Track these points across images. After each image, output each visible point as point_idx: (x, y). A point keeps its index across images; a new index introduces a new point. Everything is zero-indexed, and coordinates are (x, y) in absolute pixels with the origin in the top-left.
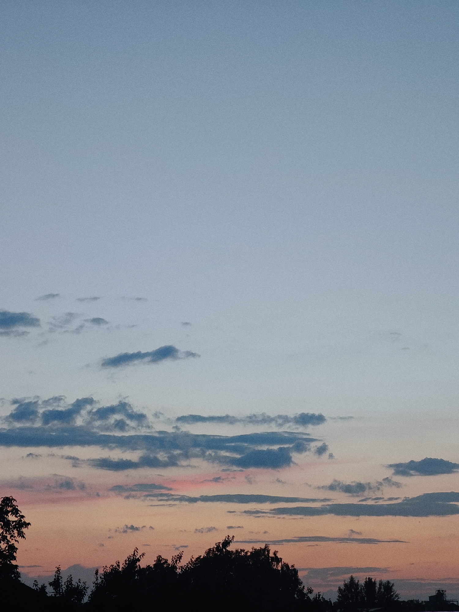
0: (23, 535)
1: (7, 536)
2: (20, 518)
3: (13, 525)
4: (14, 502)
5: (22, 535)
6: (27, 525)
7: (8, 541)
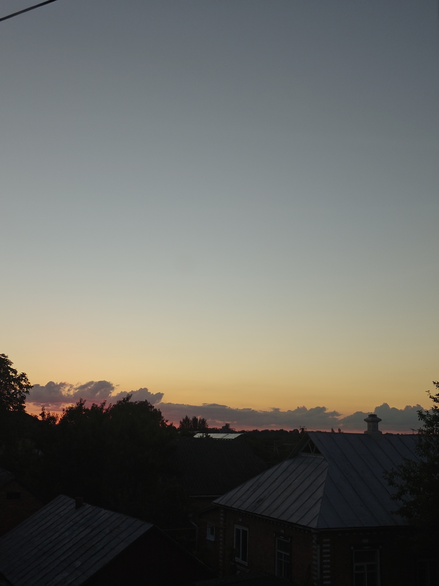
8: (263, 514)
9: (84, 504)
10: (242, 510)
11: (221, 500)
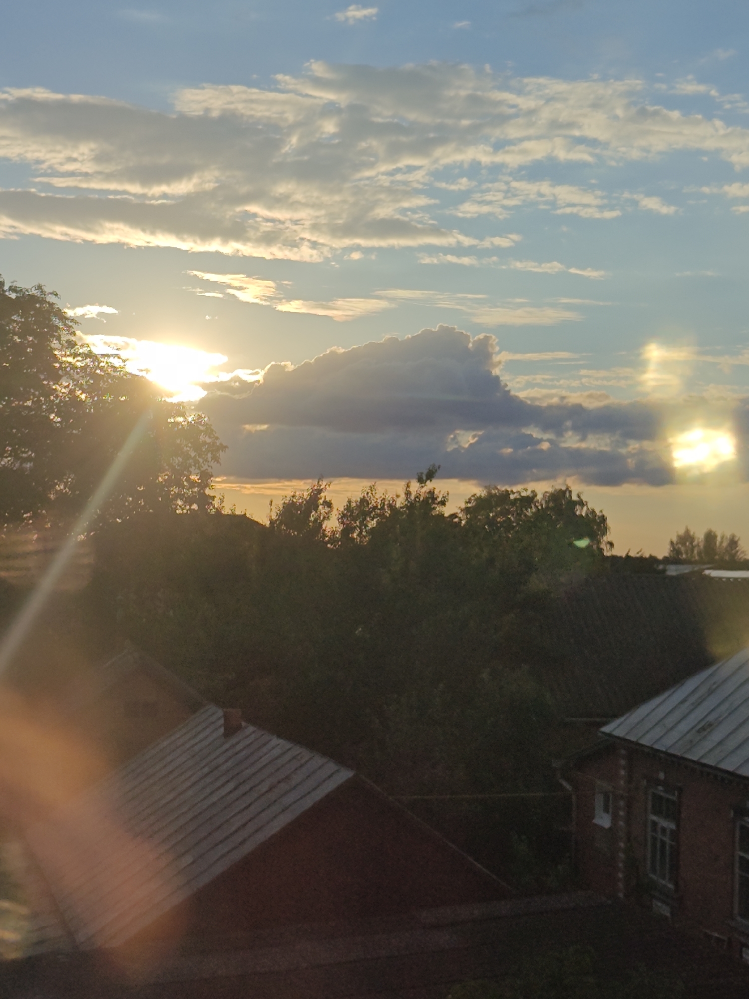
0: (218, 460)
8: (705, 761)
9: (243, 724)
10: (662, 752)
11: (619, 726)
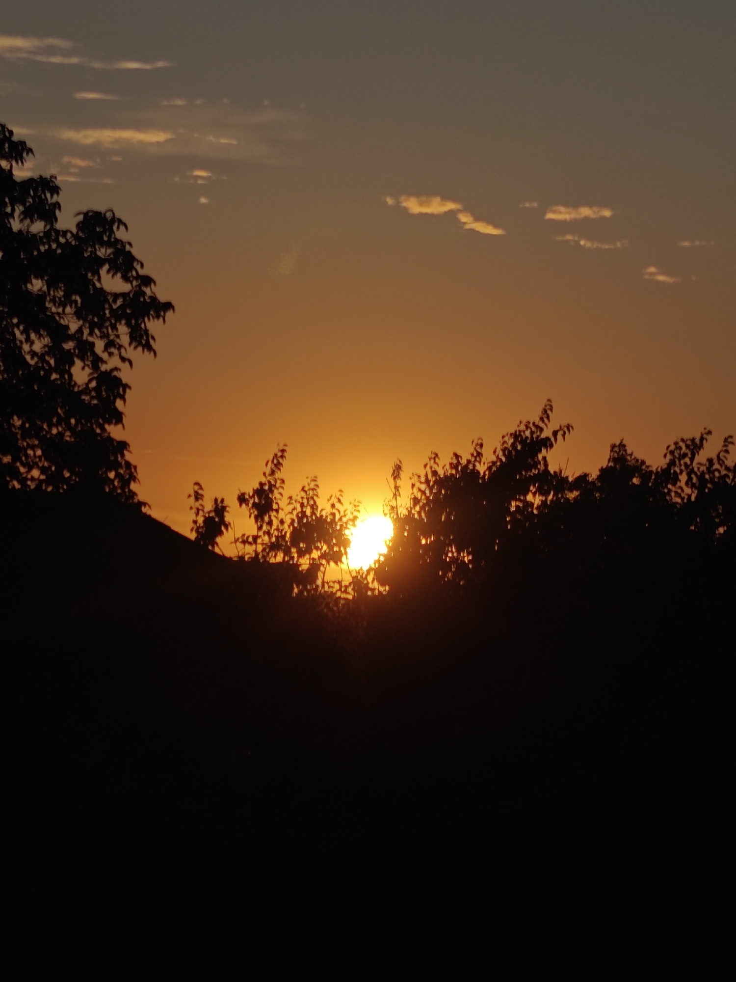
0: (148, 341)
1: (93, 345)
2: (139, 286)
3: (115, 307)
4: (118, 228)
5: (144, 342)
6: (162, 308)
7: (97, 361)
